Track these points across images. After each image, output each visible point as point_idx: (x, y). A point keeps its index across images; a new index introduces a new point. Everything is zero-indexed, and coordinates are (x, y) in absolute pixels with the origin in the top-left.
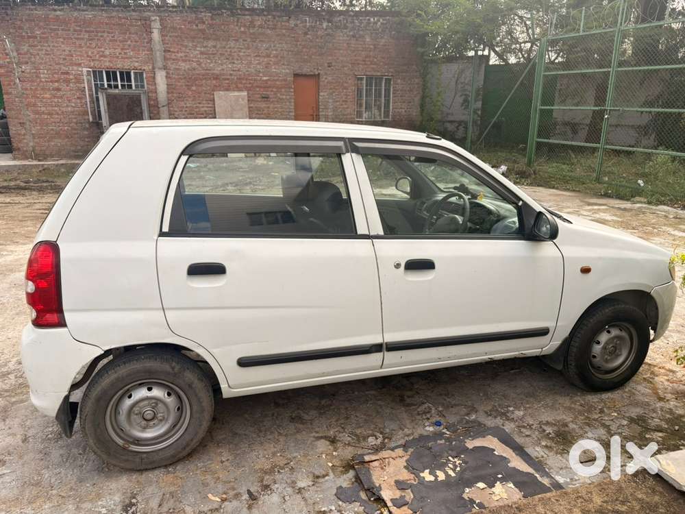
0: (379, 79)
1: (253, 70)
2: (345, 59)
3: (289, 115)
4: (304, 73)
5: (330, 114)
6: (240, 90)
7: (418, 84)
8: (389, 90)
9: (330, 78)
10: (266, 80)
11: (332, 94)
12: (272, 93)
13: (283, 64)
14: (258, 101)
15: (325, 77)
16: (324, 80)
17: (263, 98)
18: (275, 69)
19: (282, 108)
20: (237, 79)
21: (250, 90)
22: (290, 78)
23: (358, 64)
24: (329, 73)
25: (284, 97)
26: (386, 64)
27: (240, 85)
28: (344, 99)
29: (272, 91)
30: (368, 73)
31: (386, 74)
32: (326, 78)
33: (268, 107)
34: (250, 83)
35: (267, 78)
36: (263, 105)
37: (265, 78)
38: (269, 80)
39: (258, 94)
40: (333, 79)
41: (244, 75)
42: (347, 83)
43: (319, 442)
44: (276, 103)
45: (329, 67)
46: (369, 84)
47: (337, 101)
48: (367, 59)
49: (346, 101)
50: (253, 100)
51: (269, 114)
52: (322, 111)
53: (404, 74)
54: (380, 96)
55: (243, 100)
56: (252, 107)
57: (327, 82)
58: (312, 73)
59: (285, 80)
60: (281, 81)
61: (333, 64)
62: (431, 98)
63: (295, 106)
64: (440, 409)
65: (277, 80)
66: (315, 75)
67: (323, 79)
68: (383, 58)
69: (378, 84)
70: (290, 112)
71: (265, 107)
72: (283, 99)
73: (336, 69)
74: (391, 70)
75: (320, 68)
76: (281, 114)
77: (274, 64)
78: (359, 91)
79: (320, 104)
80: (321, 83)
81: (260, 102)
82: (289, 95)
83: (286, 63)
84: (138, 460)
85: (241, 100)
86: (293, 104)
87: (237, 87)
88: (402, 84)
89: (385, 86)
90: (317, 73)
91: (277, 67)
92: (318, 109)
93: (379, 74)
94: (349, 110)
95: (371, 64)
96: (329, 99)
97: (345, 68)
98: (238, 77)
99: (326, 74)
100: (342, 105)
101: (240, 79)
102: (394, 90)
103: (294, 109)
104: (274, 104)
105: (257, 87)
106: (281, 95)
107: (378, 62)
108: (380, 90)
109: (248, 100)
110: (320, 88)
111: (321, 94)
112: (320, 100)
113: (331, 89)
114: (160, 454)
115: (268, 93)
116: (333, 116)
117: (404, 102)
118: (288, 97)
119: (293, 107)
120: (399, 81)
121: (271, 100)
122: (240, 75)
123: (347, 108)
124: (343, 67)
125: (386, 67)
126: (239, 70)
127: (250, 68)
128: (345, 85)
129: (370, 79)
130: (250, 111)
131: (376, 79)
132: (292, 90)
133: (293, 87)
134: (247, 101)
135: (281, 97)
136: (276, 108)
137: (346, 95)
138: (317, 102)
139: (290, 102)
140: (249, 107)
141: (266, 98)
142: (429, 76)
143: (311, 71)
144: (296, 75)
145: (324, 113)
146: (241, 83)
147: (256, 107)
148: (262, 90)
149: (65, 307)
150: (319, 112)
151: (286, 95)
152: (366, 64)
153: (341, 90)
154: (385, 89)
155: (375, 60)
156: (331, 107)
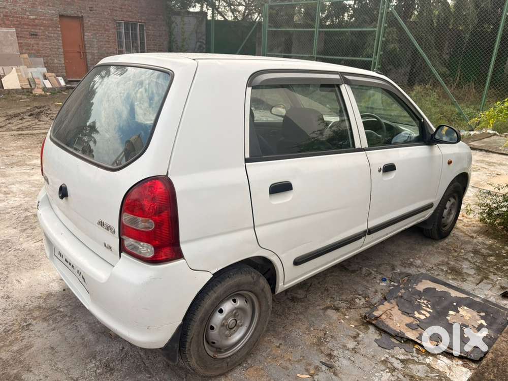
0: (134, 25)
1: (19, 9)
2: (104, 5)
3: (57, 51)
4: (69, 15)
5: (96, 51)
6: (8, 26)
7: (165, 30)
8: (143, 34)
9: (93, 21)
10: (33, 19)
11: (95, 34)
12: (41, 31)
13: (49, 5)
14: (27, 38)
15: (88, 19)
16: (88, 22)
17: (32, 35)
18: (41, 8)
19: (50, 44)
20: (3, 15)
21: (18, 27)
22: (56, 19)
23: (116, 11)
24: (90, 16)
25: (52, 35)
26: (138, 13)
27: (7, 22)
28: (106, 40)
29: (40, 29)
30: (125, 19)
31: (140, 21)
32: (89, 21)
33: (38, 44)
34: (17, 21)
35: (34, 17)
36: (32, 41)
37: (32, 17)
38: (36, 19)
39: (27, 31)
40: (96, 22)
41: (11, 12)
42: (108, 26)
43: (328, 312)
44: (45, 40)
45: (91, 11)
46: (127, 29)
47: (101, 41)
48: (123, 7)
49: (109, 42)
50: (21, 37)
51: (38, 50)
52: (88, 49)
53: (154, 22)
54: (136, 39)
55: (12, 36)
56: (22, 43)
57: (91, 24)
58: (75, 15)
59: (52, 20)
60: (48, 20)
61: (94, 9)
62: (177, 43)
63: (63, 43)
64: (375, 269)
65: (44, 19)
66: (79, 17)
67: (86, 21)
68: (136, 7)
69: (134, 29)
70: (59, 48)
71: (34, 43)
72: (51, 37)
73: (97, 14)
74: (143, 18)
75: (83, 11)
76: (51, 51)
77: (40, 4)
78: (119, 34)
79: (86, 43)
80: (85, 25)
81: (29, 38)
82: (57, 34)
83: (51, 5)
84: (225, 365)
85: (9, 36)
86: (61, 41)
87: (4, 23)
88: (153, 30)
89: (140, 31)
90: (80, 16)
91: (43, 7)
92: (84, 46)
93: (134, 20)
94: (111, 49)
95: (127, 11)
96: (93, 38)
97: (105, 13)
98: (5, 14)
99: (89, 17)
100: (105, 44)
101: (6, 16)
102: (147, 35)
103: (63, 46)
104: (43, 41)
105: (26, 24)
106: (48, 33)
107: (132, 10)
108: (136, 34)
109: (17, 37)
110: (85, 29)
111: (86, 34)
112: (86, 40)
113: (94, 30)
114: (239, 355)
115: (37, 31)
116: (99, 54)
117: (156, 45)
118: (55, 35)
119: (61, 45)
120: (150, 27)
121: (40, 37)
122: (7, 12)
123: (110, 47)
124: (103, 11)
125: (139, 15)
126: (4, 8)
127: (16, 6)
128: (107, 28)
129: (127, 24)
130: (20, 47)
131: (131, 24)
132: (59, 29)
133: (59, 26)
134: (15, 37)
135: (49, 35)
136: (46, 44)
137: (107, 36)
138: (83, 40)
139: (58, 40)
140: (19, 43)
141: (34, 35)
142: (174, 25)
143: (75, 13)
144: (61, 16)
145: (90, 51)
146: (8, 20)
147: (26, 43)
148: (30, 27)
149: (181, 239)
150: (85, 49)
151: (54, 33)
152: (122, 11)
153: (103, 32)
154: (140, 34)
155: (130, 8)
156: (96, 46)
